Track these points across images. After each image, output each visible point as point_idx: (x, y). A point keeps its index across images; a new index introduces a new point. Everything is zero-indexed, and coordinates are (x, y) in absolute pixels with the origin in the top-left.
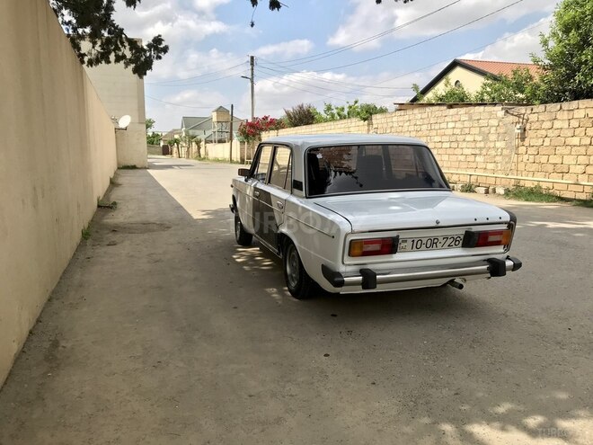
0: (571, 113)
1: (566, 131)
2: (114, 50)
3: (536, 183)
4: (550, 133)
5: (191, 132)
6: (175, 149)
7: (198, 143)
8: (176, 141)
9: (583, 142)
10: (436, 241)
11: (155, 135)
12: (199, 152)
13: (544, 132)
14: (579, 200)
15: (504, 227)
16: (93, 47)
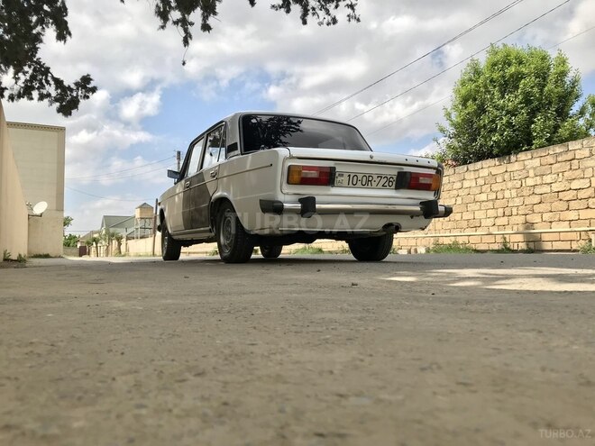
0: (477, 173)
1: (474, 189)
2: (38, 89)
3: (453, 239)
4: (461, 193)
5: (112, 230)
6: (93, 249)
7: (119, 239)
8: (96, 240)
9: (490, 198)
10: (370, 178)
11: (72, 238)
12: (119, 249)
13: (455, 192)
14: (493, 250)
15: (433, 172)
16: (16, 83)
